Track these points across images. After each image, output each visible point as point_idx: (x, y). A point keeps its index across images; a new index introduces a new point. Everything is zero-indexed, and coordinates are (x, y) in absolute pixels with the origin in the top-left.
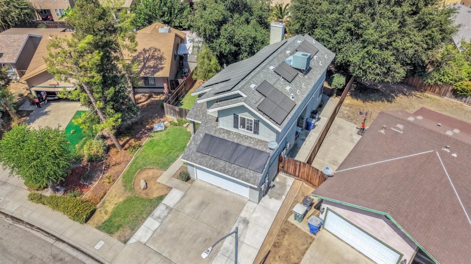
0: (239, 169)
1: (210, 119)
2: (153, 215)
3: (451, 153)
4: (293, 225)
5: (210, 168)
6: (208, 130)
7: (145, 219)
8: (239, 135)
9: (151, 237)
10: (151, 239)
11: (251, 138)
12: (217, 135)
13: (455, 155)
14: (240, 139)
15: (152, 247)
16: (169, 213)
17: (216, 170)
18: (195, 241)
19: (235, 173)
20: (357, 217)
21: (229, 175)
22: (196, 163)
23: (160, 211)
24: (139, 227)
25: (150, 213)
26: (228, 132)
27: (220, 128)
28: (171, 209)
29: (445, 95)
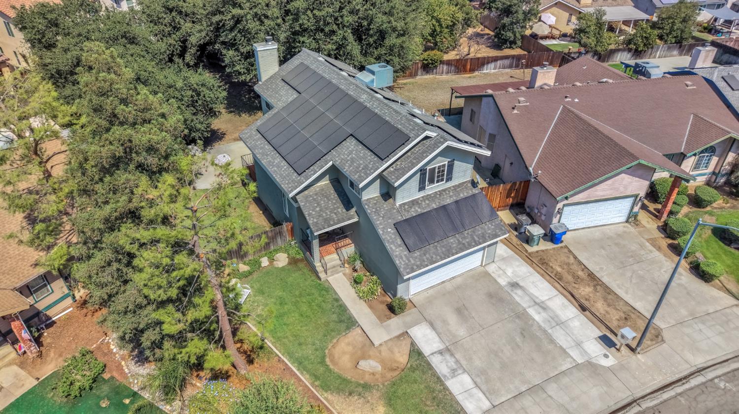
0: (474, 232)
1: (375, 204)
2: (445, 376)
3: (573, 100)
4: (537, 252)
5: (449, 257)
6: (390, 218)
7: (446, 389)
8: (428, 197)
9: (484, 394)
10: (488, 395)
11: (444, 190)
12: (407, 216)
13: (576, 100)
14: (437, 201)
15: (504, 399)
16: (452, 355)
17: (457, 253)
18: (518, 346)
19: (476, 239)
20: (596, 191)
21: (474, 246)
22: (427, 266)
23: (441, 365)
24: (458, 403)
25: (438, 378)
26: (414, 203)
27: (400, 205)
28: (448, 350)
29: (416, 75)
